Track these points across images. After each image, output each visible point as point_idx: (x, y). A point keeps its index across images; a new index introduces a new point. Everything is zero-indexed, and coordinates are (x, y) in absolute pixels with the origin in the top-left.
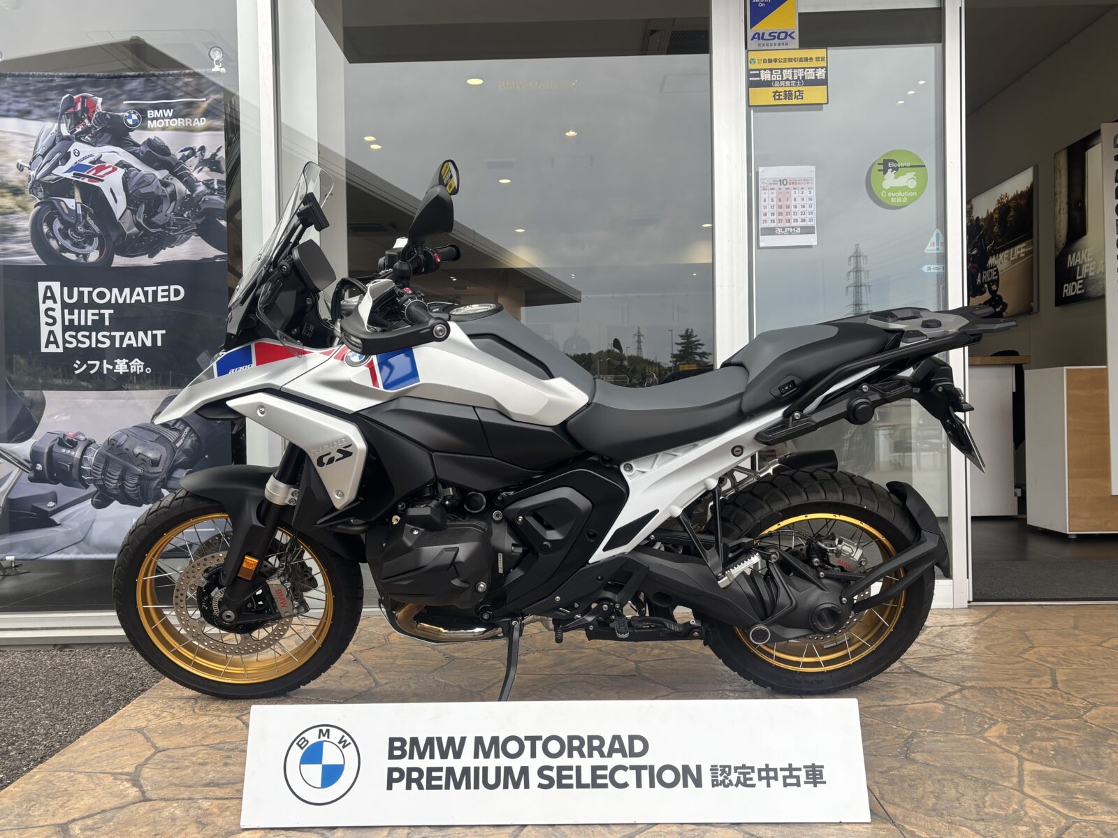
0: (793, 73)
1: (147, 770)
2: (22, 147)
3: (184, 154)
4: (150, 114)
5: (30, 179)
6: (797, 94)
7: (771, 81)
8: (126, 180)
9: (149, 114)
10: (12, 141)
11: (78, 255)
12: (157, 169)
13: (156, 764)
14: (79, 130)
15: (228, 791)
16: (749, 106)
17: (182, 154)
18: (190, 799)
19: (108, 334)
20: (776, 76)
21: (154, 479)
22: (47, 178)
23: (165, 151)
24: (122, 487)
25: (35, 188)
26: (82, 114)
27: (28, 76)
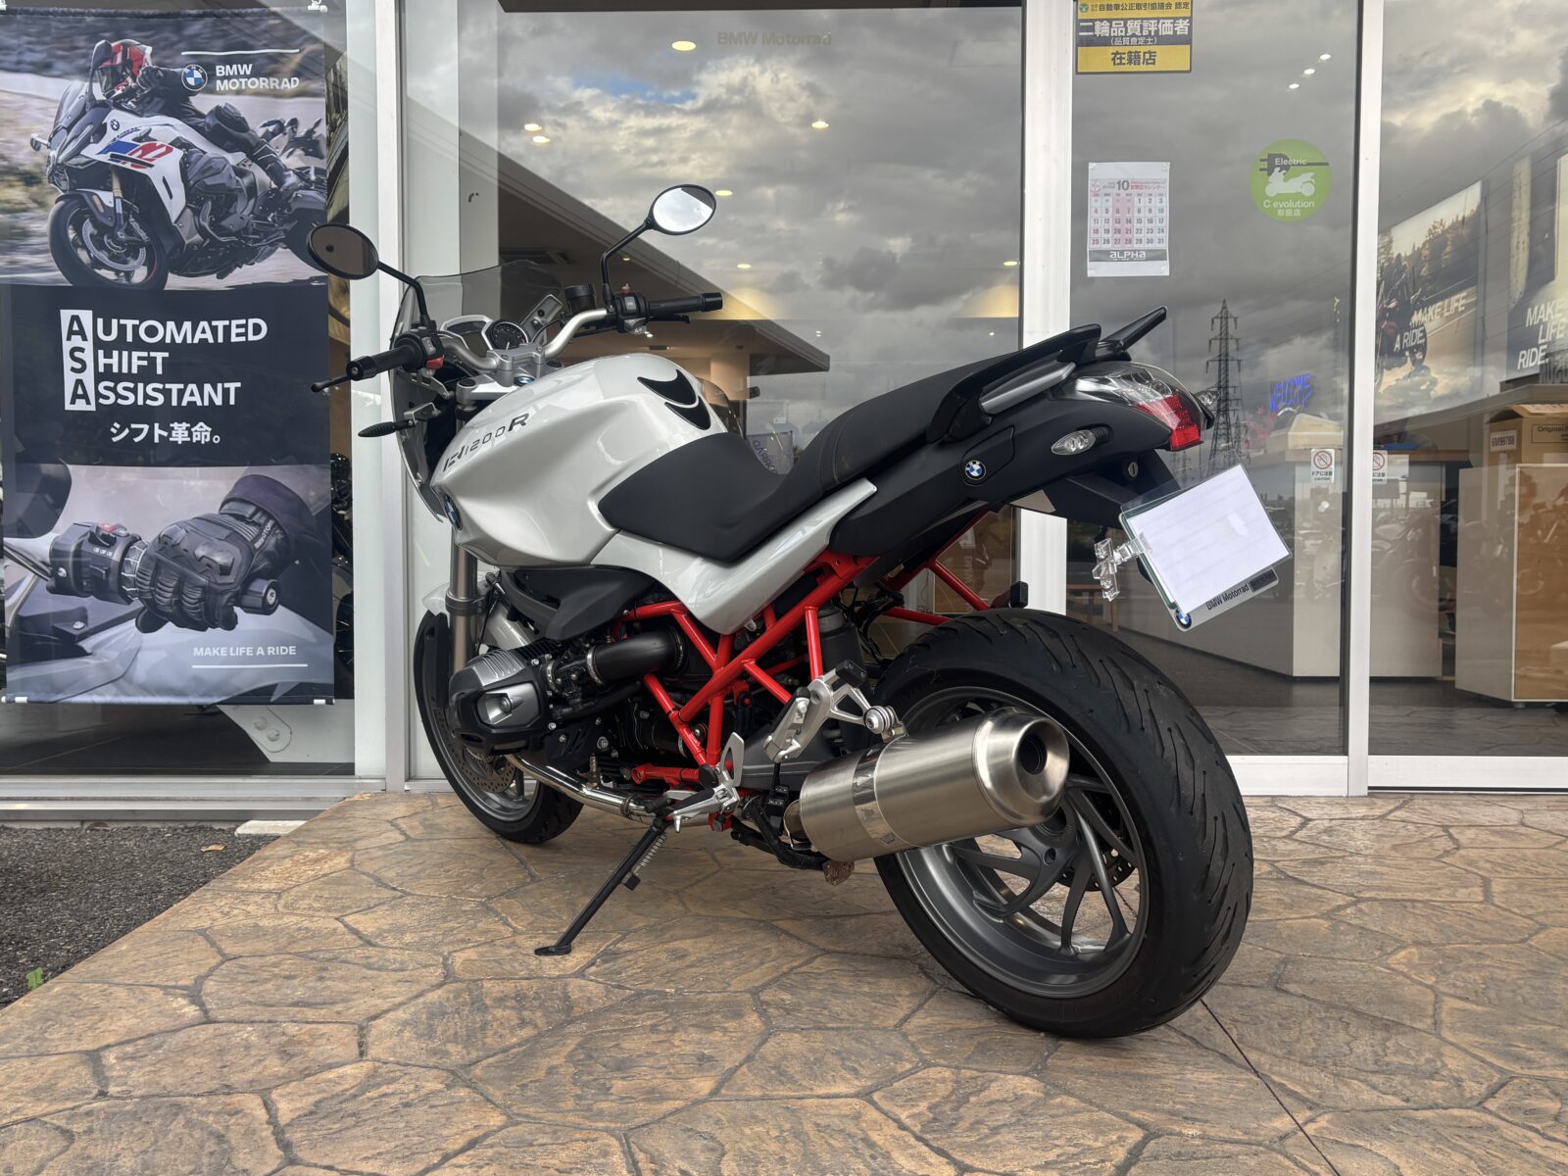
0: (1141, 26)
1: (212, 983)
2: (39, 115)
3: (267, 131)
4: (220, 70)
5: (49, 162)
6: (1147, 56)
7: (1110, 37)
8: (185, 166)
9: (218, 71)
10: (25, 107)
11: (117, 272)
12: (229, 150)
13: (224, 976)
14: (118, 92)
15: (323, 1012)
16: (1076, 72)
17: (263, 130)
18: (270, 1022)
19: (160, 386)
20: (1117, 30)
21: (222, 593)
22: (74, 161)
23: (240, 124)
24: (179, 603)
25: (57, 175)
26: (124, 70)
27: (48, 13)
